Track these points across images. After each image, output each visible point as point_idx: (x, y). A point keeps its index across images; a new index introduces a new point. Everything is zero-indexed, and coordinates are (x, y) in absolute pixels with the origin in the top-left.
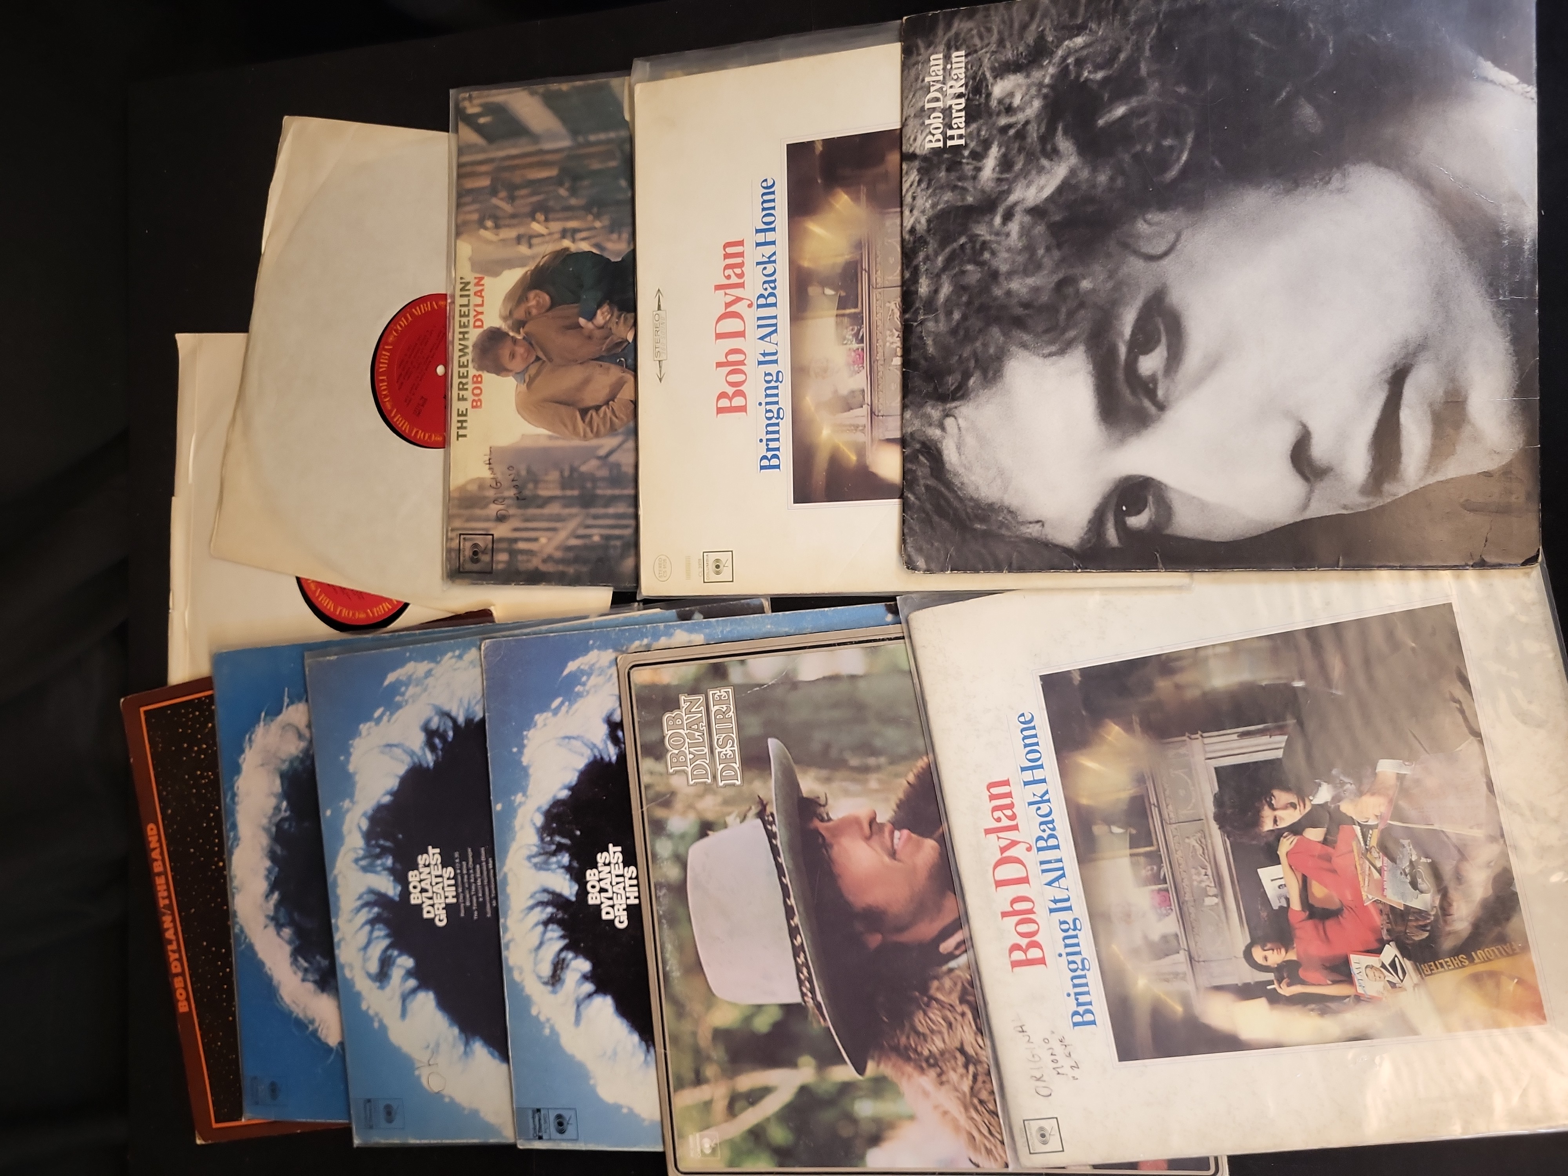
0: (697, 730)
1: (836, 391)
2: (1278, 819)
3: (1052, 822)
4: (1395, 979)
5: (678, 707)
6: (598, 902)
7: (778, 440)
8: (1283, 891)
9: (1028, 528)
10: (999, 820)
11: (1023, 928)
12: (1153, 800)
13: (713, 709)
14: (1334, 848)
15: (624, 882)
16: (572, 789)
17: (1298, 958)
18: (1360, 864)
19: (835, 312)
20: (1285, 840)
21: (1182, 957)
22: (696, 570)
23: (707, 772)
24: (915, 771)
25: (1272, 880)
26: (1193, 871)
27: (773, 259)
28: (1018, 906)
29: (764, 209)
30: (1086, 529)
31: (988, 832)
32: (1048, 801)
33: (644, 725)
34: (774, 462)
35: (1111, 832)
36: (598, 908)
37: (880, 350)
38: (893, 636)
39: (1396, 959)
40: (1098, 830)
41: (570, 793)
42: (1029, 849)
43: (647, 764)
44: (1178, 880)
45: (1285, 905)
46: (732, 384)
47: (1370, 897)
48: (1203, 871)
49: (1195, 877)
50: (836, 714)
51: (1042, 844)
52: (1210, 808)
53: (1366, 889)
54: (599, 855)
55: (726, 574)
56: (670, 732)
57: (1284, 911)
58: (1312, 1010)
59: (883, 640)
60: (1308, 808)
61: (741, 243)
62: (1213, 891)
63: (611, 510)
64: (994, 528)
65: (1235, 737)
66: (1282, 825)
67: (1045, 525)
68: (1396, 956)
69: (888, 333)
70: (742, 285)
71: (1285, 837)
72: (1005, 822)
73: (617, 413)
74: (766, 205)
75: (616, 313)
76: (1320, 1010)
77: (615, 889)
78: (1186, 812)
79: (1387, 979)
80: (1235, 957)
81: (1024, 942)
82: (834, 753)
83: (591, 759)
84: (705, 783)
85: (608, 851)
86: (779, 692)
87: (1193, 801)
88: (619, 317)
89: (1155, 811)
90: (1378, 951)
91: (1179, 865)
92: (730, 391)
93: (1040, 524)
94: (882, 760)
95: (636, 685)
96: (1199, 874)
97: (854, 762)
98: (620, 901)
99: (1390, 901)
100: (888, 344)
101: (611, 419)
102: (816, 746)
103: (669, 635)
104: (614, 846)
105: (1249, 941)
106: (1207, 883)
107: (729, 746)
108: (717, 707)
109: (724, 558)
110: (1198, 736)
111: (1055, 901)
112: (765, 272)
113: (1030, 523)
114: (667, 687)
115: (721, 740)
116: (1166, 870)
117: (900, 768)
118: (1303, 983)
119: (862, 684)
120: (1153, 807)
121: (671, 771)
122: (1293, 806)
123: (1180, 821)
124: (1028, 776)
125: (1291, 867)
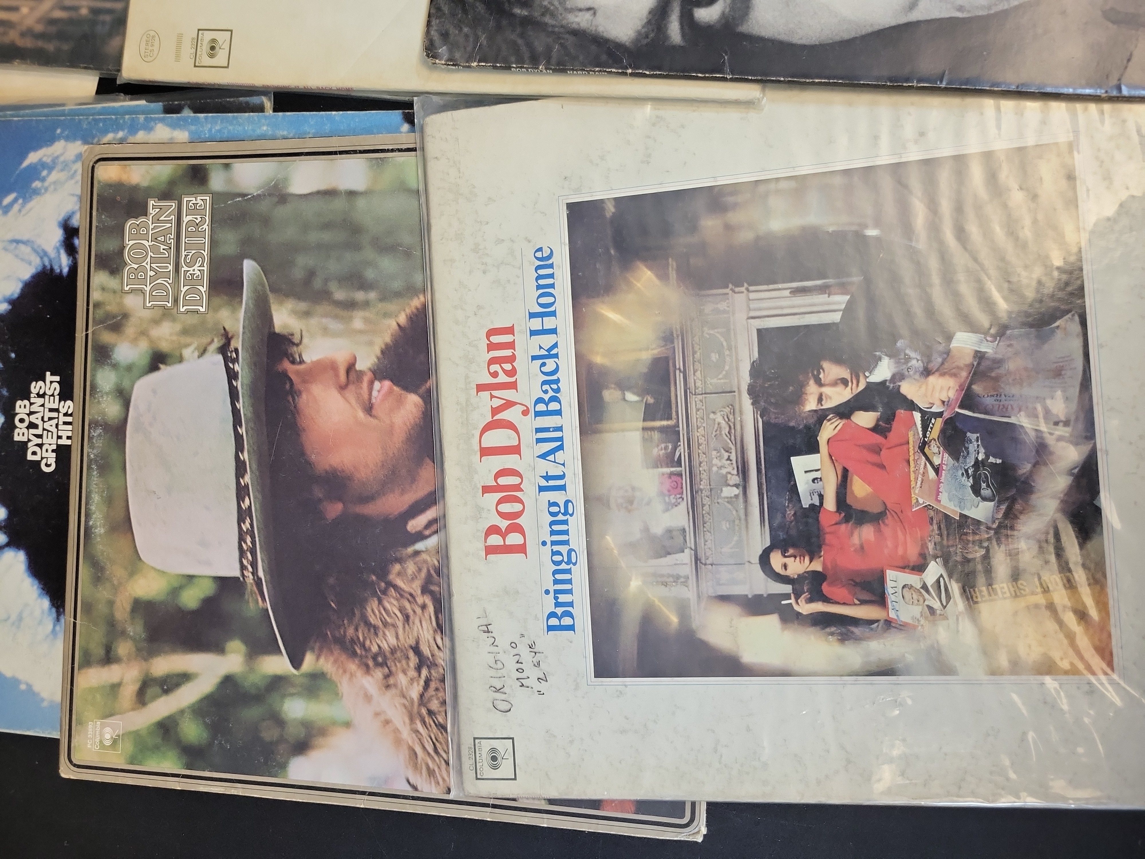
0: (164, 243)
2: (824, 397)
3: (557, 381)
4: (936, 605)
5: (145, 214)
6: (25, 439)
8: (817, 486)
9: (577, 16)
10: (495, 375)
11: (506, 508)
12: (679, 364)
13: (186, 219)
14: (886, 438)
15: (58, 418)
16: (12, 302)
17: (823, 569)
18: (914, 460)
20: (829, 423)
21: (686, 556)
22: (187, 50)
23: (168, 294)
24: (408, 311)
25: (806, 472)
26: (714, 453)
28: (503, 481)
30: (645, 21)
31: (480, 388)
32: (556, 356)
33: (103, 231)
35: (624, 399)
36: (24, 445)
38: (404, 147)
39: (941, 579)
40: (609, 395)
41: (10, 307)
42: (525, 413)
43: (100, 278)
44: (695, 463)
45: (818, 504)
47: (921, 501)
48: (726, 455)
49: (715, 461)
50: (326, 236)
51: (541, 407)
52: (746, 379)
53: (917, 492)
54: (34, 384)
55: (221, 58)
56: (132, 243)
57: (816, 510)
58: (832, 634)
59: (392, 150)
60: (862, 386)
62: (735, 479)
64: (536, 14)
65: (787, 293)
66: (827, 405)
67: (597, 14)
68: (941, 576)
71: (829, 420)
72: (503, 378)
76: (841, 634)
77: (47, 426)
78: (714, 382)
79: (926, 603)
80: (749, 562)
81: (503, 524)
82: (317, 283)
83: (40, 268)
84: (164, 307)
85: (45, 382)
86: (263, 206)
87: (727, 368)
89: (680, 377)
90: (919, 568)
91: (699, 445)
93: (591, 12)
94: (372, 295)
95: (99, 182)
96: (720, 457)
97: (339, 295)
98: (50, 441)
99: (945, 507)
102: (298, 274)
104: (51, 375)
105: (768, 544)
106: (729, 469)
107: (198, 265)
108: (190, 218)
109: (222, 38)
110: (743, 289)
111: (547, 478)
113: (580, 10)
114: (135, 189)
115: (190, 257)
116: (682, 450)
117: (391, 307)
118: (826, 600)
119: (361, 203)
120: (677, 372)
121: (126, 289)
122: (844, 382)
123: (708, 391)
124: (536, 324)
125: (831, 456)
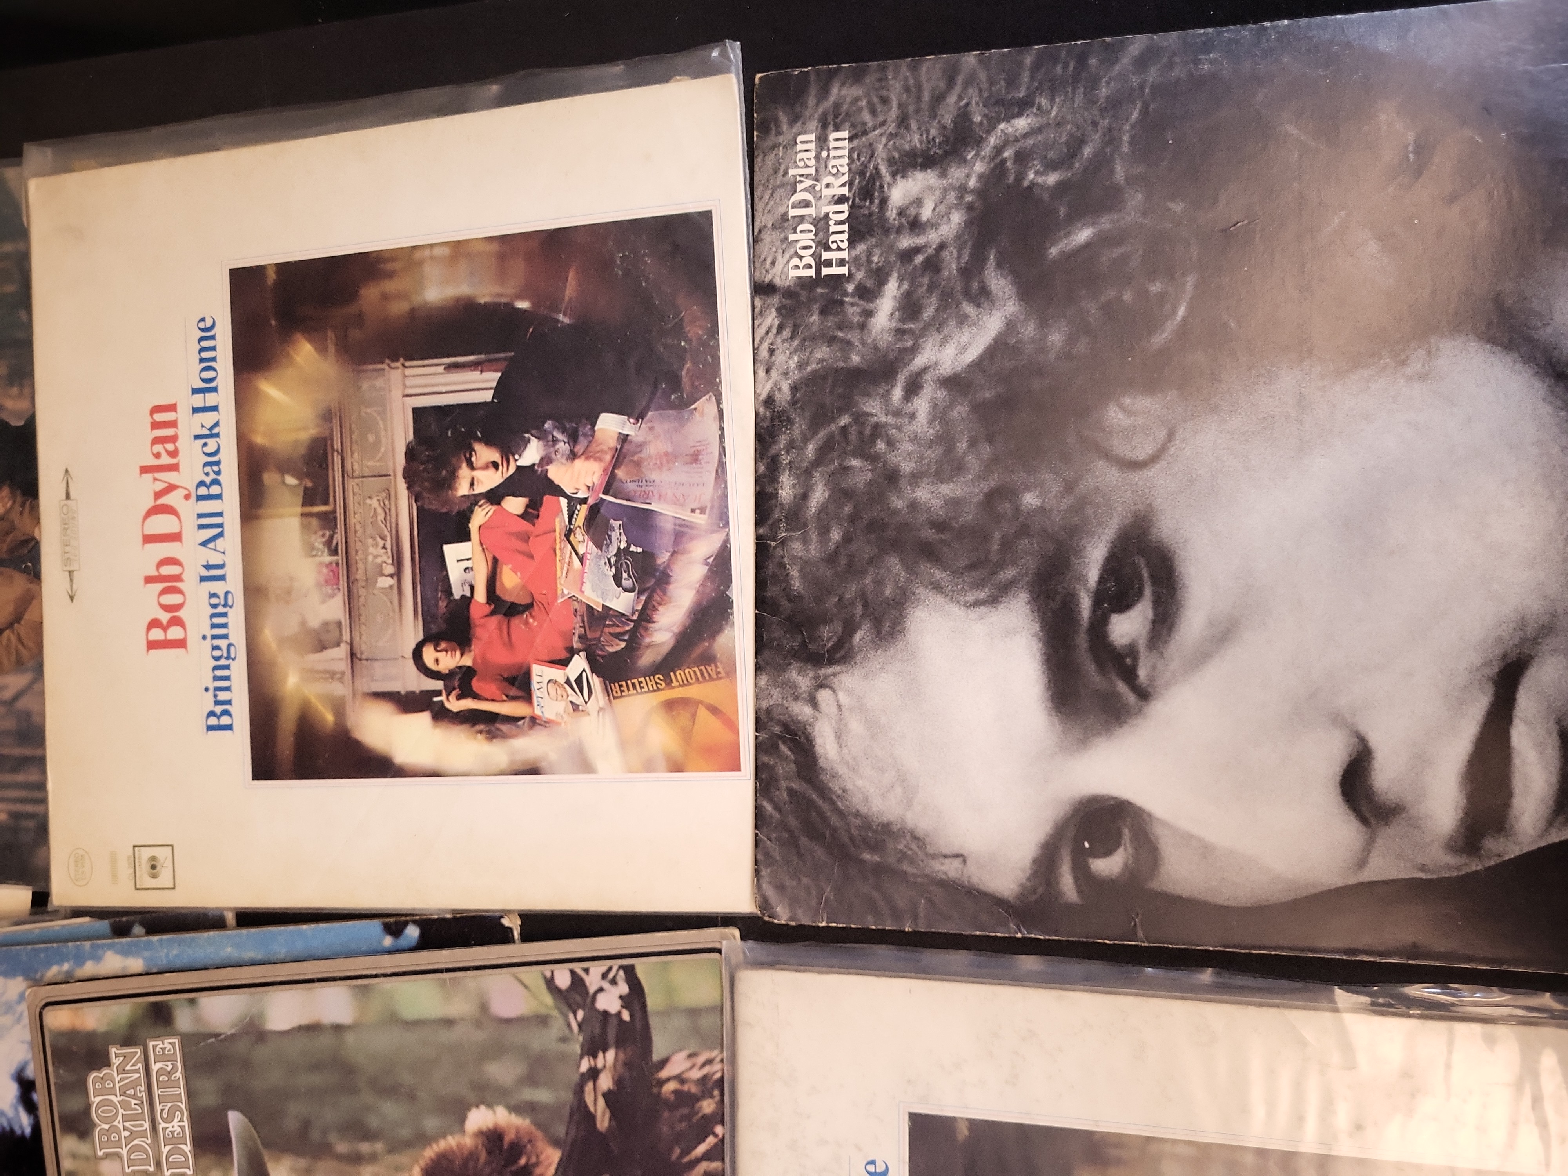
0: (134, 1097)
1: (303, 623)
5: (107, 1064)
7: (228, 689)
9: (942, 864)
13: (155, 1067)
19: (299, 510)
22: (125, 871)
23: (148, 1156)
24: (422, 1163)
27: (215, 431)
29: (202, 360)
30: (1030, 872)
33: (63, 1088)
34: (225, 720)
37: (360, 565)
38: (389, 971)
43: (69, 1144)
46: (167, 608)
50: (317, 1079)
55: (164, 879)
56: (98, 1099)
59: (376, 976)
61: (172, 408)
63: (21, 777)
64: (892, 860)
67: (968, 863)
69: (370, 541)
70: (174, 468)
73: (25, 640)
74: (205, 355)
75: (19, 499)
82: (315, 1135)
84: (146, 1172)
86: (241, 1047)
88: (23, 505)
92: (165, 617)
93: (960, 859)
94: (379, 1146)
95: (50, 1031)
97: (342, 1148)
100: (370, 558)
101: (17, 649)
102: (291, 1124)
103: (98, 959)
107: (177, 1119)
108: (159, 1065)
109: (162, 854)
112: (207, 450)
113: (946, 856)
114: (91, 1036)
115: (166, 1111)
117: (402, 1159)
119: (350, 1038)
121: (100, 1153)
